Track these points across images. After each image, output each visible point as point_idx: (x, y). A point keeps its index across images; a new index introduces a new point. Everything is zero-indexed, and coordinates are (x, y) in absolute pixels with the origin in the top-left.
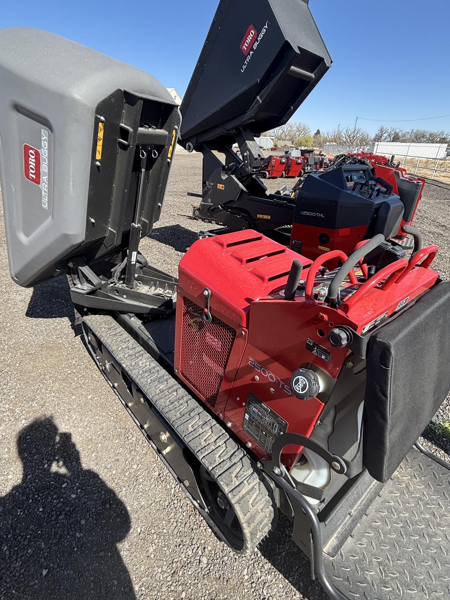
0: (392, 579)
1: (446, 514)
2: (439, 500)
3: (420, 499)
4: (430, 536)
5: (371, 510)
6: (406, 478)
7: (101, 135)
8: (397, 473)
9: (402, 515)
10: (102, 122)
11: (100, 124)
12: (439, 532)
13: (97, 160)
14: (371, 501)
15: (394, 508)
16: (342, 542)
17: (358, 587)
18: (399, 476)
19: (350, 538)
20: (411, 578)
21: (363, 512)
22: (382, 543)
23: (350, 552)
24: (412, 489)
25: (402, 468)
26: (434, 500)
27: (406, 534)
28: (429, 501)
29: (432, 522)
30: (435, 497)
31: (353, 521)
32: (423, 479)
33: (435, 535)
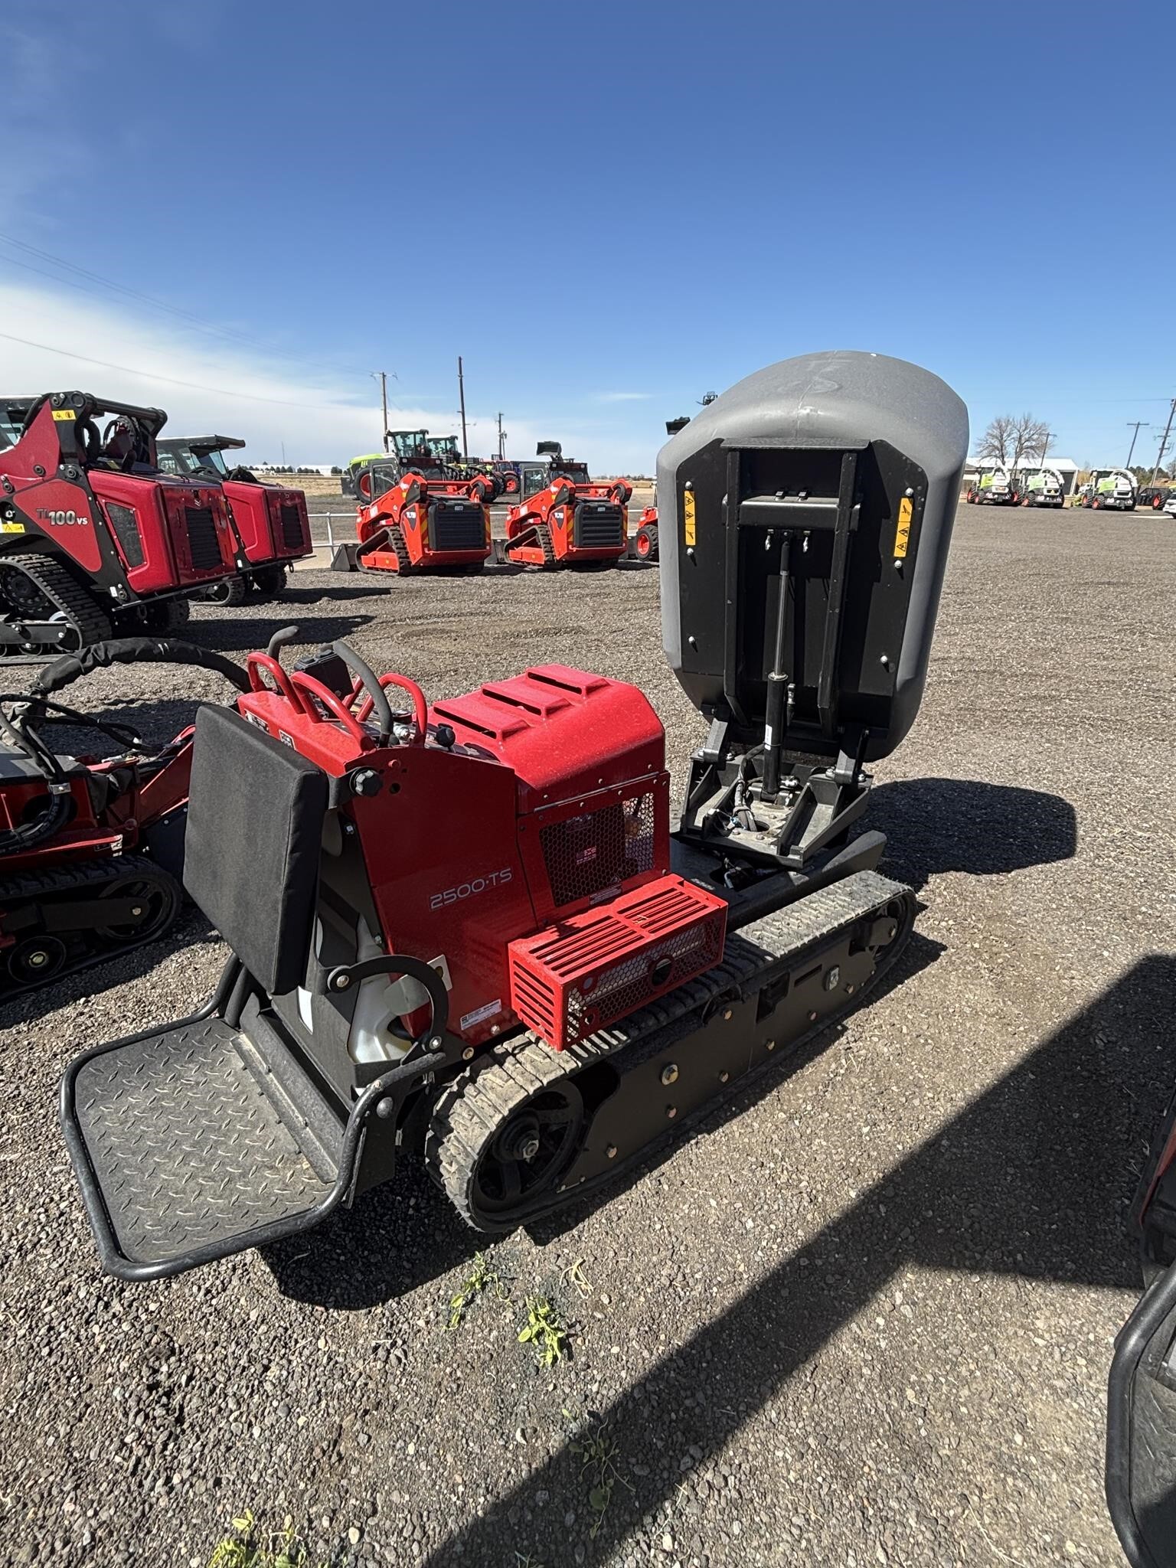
0: (176, 1088)
1: (202, 1198)
2: (226, 1201)
3: (244, 1175)
4: (187, 1154)
5: (264, 1103)
6: (289, 1175)
7: (690, 508)
8: (305, 1167)
9: (236, 1135)
10: (690, 489)
11: (687, 494)
12: (185, 1169)
13: (689, 546)
14: (275, 1103)
15: (250, 1131)
16: (243, 1055)
17: (189, 1048)
18: (299, 1166)
19: (242, 1064)
20: (162, 1107)
21: (266, 1091)
22: (217, 1094)
23: (229, 1060)
24: (267, 1173)
25: (310, 1179)
26: (231, 1195)
27: (208, 1126)
28: (231, 1186)
29: (203, 1169)
30: (234, 1199)
31: (260, 1072)
32: (274, 1198)
33: (184, 1161)
